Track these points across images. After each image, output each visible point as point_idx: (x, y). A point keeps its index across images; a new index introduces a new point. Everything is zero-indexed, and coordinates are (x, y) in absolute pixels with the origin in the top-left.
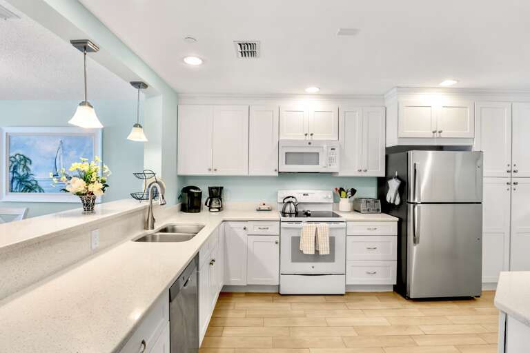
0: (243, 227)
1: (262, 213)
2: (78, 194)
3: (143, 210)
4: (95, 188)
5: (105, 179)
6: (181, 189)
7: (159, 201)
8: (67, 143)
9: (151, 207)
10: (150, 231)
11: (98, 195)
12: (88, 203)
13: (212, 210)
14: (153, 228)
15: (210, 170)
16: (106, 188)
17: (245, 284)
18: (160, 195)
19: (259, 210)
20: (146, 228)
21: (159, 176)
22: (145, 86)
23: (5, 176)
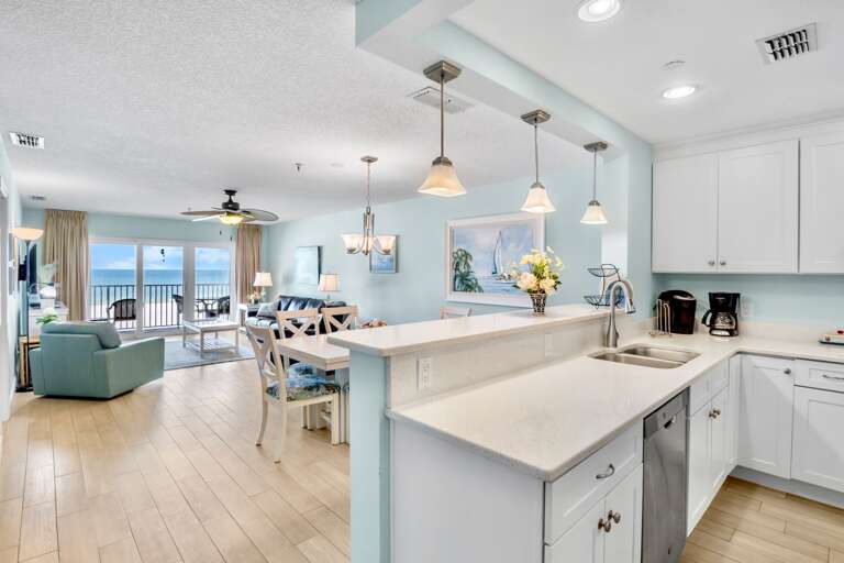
0: (785, 368)
1: (833, 348)
2: (529, 291)
3: (602, 319)
4: (547, 284)
5: (557, 274)
6: (659, 294)
7: (626, 307)
8: (506, 233)
9: (613, 316)
10: (611, 350)
11: (550, 292)
12: (539, 301)
13: (715, 332)
14: (615, 345)
15: (712, 264)
16: (558, 286)
17: (788, 477)
18: (627, 299)
19: (827, 342)
20: (606, 344)
21: (624, 273)
22: (604, 146)
23: (449, 274)
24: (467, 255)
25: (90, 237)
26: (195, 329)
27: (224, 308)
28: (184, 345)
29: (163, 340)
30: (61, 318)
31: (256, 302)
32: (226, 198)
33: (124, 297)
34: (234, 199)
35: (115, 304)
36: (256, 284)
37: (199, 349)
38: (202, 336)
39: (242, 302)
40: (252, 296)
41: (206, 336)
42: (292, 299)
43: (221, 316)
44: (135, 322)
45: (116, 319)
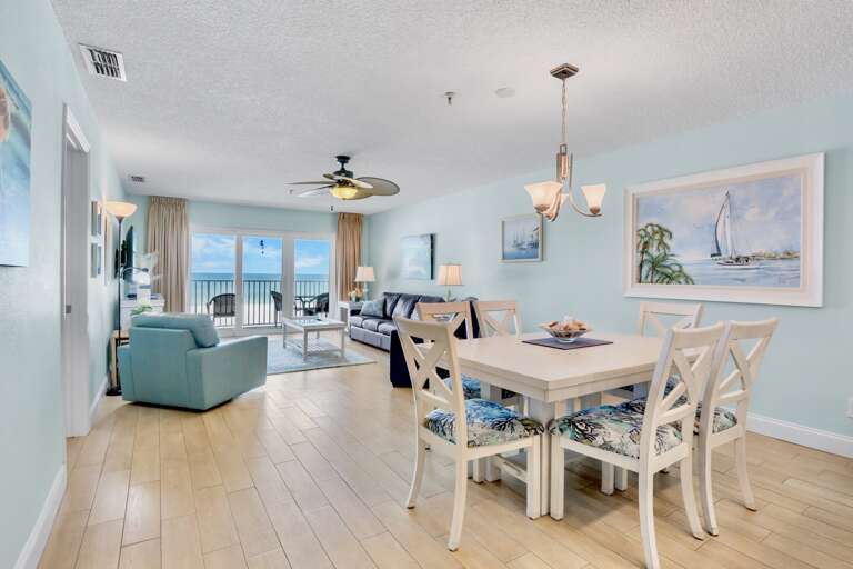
23: (631, 259)
24: (662, 231)
25: (192, 226)
26: (297, 327)
27: (323, 306)
28: (284, 346)
29: (266, 339)
30: (156, 310)
31: (358, 299)
32: (338, 167)
33: (224, 292)
34: (347, 167)
35: (214, 299)
36: (357, 280)
37: (302, 350)
38: (306, 336)
39: (342, 299)
40: (354, 292)
41: (310, 335)
42: (400, 296)
43: (319, 314)
44: (234, 318)
45: (216, 314)
